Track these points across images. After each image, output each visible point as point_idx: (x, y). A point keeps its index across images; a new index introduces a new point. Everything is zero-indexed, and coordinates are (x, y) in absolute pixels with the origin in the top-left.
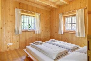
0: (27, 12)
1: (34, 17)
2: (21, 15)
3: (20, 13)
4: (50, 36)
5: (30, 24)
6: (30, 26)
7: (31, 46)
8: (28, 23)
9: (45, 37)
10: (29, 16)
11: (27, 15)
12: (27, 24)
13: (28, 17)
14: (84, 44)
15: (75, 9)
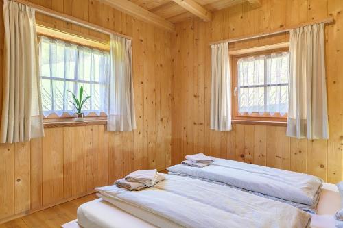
0: (68, 27)
1: (102, 51)
2: (39, 36)
3: (34, 26)
4: (169, 137)
5: (86, 87)
6: (85, 95)
7: (104, 202)
8: (76, 81)
9: (151, 145)
10: (80, 46)
11: (68, 43)
12: (71, 85)
13: (74, 50)
14: (322, 166)
15: (281, 26)
